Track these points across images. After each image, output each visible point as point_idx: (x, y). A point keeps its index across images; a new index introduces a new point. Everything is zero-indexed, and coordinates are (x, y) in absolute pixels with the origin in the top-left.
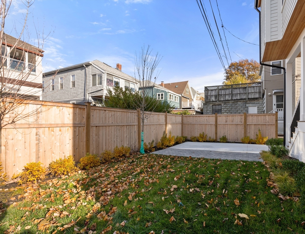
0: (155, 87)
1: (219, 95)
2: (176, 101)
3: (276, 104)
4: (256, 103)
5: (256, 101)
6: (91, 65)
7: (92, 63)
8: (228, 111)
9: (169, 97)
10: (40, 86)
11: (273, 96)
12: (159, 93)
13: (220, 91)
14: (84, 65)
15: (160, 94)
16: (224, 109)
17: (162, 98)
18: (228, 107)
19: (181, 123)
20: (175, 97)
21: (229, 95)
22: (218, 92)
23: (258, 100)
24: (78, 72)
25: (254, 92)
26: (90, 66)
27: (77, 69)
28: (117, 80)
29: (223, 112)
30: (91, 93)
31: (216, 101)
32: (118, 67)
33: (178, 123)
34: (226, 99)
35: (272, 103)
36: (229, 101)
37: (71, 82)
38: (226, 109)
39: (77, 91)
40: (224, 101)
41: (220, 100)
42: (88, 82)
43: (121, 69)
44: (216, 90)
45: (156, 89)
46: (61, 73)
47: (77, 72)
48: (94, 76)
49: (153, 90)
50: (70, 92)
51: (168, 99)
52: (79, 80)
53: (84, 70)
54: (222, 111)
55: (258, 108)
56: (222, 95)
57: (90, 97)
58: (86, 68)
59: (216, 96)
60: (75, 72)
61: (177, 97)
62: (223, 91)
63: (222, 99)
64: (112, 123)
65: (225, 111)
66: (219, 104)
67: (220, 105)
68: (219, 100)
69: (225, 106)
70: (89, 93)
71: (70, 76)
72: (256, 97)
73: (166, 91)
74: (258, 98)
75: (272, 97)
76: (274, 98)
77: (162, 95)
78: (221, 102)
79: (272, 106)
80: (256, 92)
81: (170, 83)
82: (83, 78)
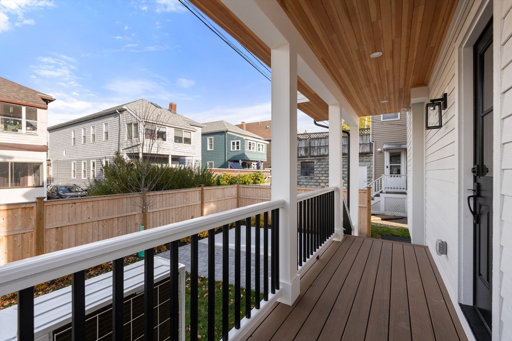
0: (228, 133)
1: (310, 147)
2: (261, 151)
3: (389, 167)
4: (365, 160)
5: (365, 157)
6: (126, 110)
7: (126, 108)
8: (323, 172)
9: (248, 146)
10: (44, 149)
11: (385, 152)
12: (233, 141)
13: (312, 142)
14: (117, 111)
15: (236, 141)
16: (317, 168)
17: (238, 148)
18: (323, 166)
19: (237, 196)
20: (259, 145)
21: (326, 148)
22: (310, 144)
23: (369, 156)
24: (112, 119)
25: (363, 144)
26: (125, 112)
27: (110, 116)
28: (162, 130)
29: (316, 174)
30: (125, 149)
31: (306, 157)
32: (172, 108)
33: (229, 198)
34: (321, 154)
35: (384, 164)
36: (325, 157)
37: (104, 133)
38: (321, 168)
39: (110, 146)
40: (317, 156)
41: (312, 155)
42: (123, 133)
43: (176, 111)
44: (306, 139)
45: (230, 135)
46: (92, 120)
47: (110, 120)
48: (130, 125)
49: (225, 136)
50: (102, 147)
51: (247, 149)
52: (112, 131)
53: (118, 117)
54: (315, 172)
55: (368, 168)
56: (314, 147)
57: (125, 154)
58: (120, 115)
59: (306, 149)
60: (108, 120)
61: (262, 145)
62: (316, 141)
63: (315, 154)
64: (89, 218)
65: (320, 171)
66: (310, 161)
67: (312, 162)
68: (310, 154)
69: (319, 163)
70: (123, 148)
71: (102, 125)
72: (365, 151)
73: (243, 138)
74: (369, 154)
75: (384, 154)
76: (387, 156)
77: (238, 143)
78: (313, 158)
79: (384, 169)
80: (366, 144)
81: (260, 121)
82: (117, 128)
